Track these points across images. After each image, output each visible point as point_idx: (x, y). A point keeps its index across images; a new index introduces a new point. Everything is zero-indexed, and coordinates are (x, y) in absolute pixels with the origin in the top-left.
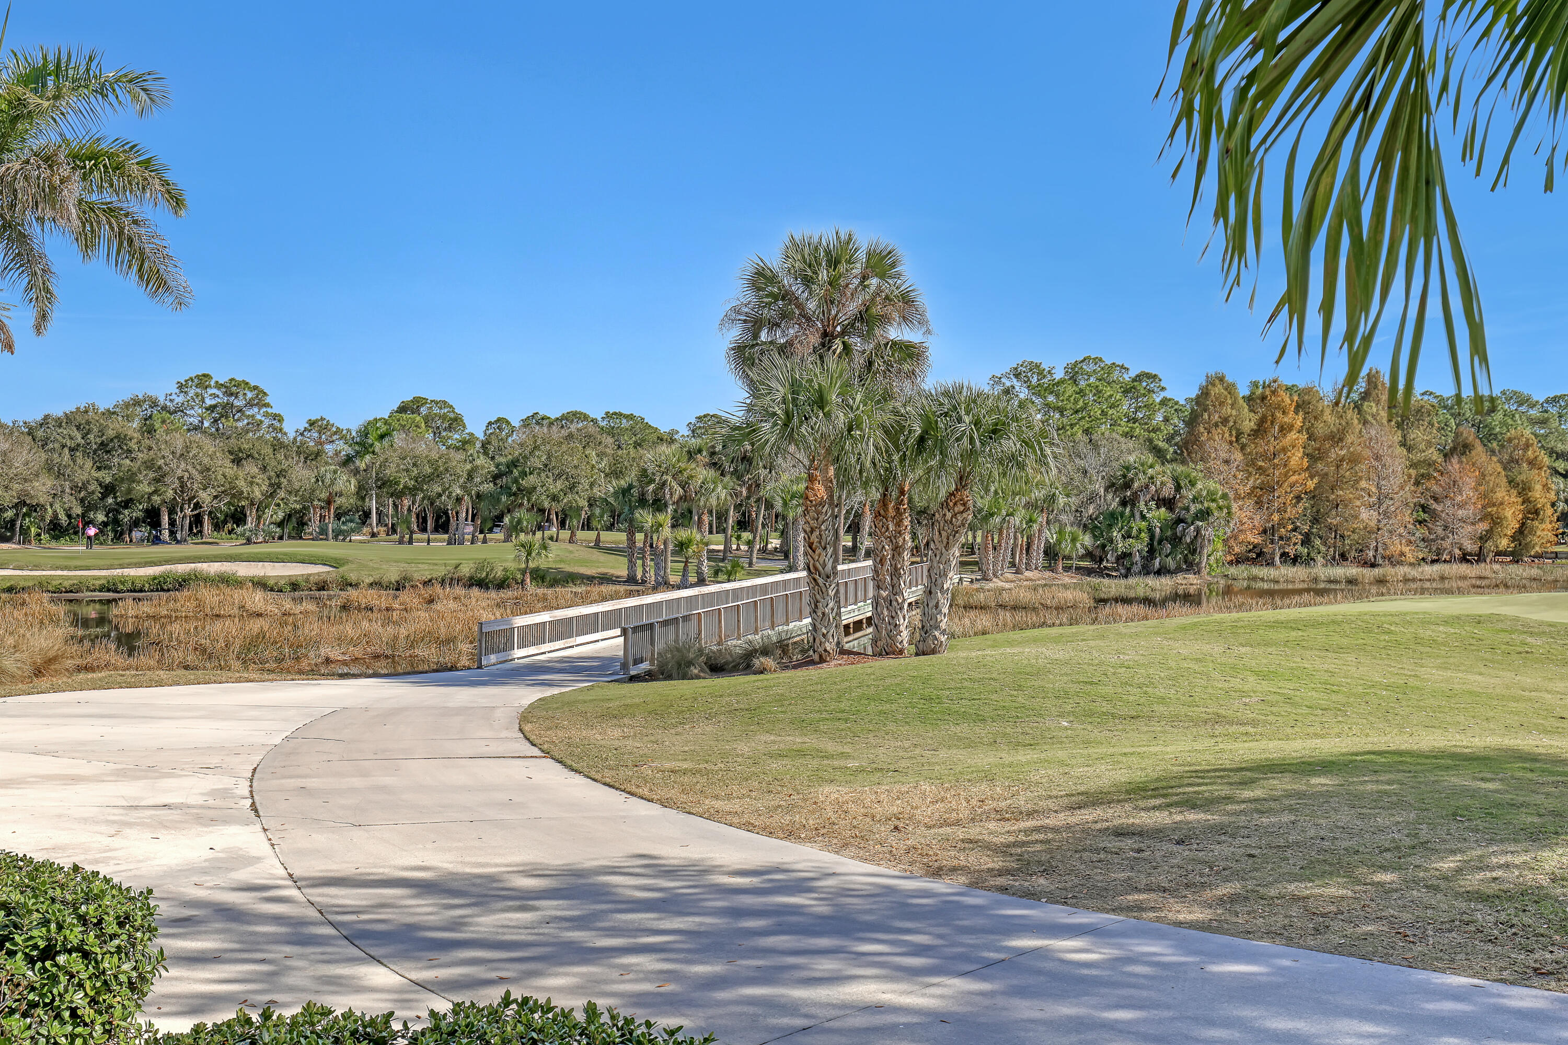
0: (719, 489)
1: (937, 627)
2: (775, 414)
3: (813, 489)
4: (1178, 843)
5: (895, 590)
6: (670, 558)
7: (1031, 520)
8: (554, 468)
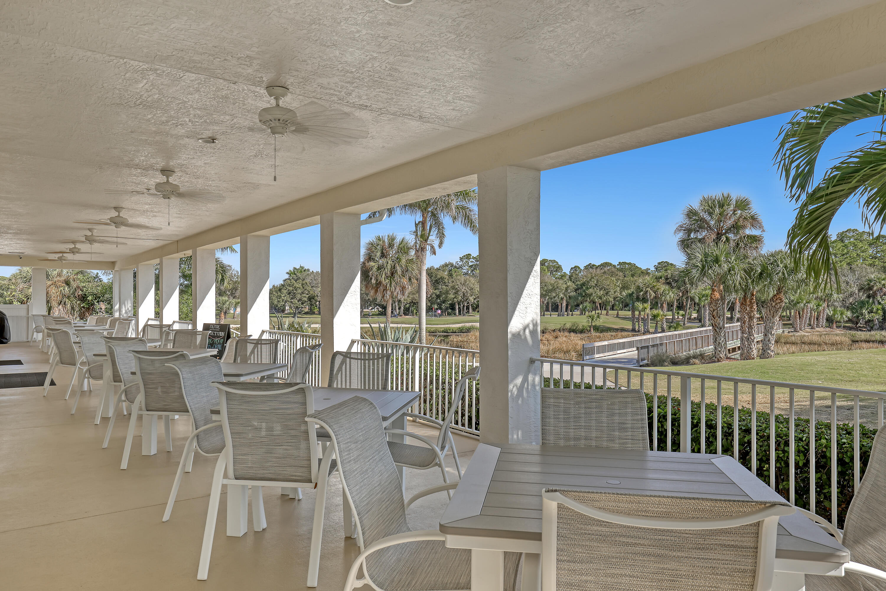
0: (671, 293)
1: (770, 349)
2: (698, 266)
3: (714, 294)
4: (848, 410)
5: (750, 334)
6: (650, 322)
7: (819, 305)
8: (600, 285)
